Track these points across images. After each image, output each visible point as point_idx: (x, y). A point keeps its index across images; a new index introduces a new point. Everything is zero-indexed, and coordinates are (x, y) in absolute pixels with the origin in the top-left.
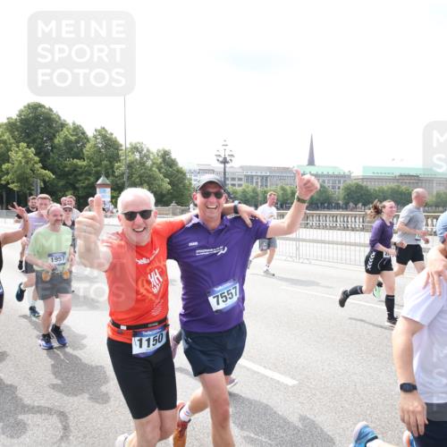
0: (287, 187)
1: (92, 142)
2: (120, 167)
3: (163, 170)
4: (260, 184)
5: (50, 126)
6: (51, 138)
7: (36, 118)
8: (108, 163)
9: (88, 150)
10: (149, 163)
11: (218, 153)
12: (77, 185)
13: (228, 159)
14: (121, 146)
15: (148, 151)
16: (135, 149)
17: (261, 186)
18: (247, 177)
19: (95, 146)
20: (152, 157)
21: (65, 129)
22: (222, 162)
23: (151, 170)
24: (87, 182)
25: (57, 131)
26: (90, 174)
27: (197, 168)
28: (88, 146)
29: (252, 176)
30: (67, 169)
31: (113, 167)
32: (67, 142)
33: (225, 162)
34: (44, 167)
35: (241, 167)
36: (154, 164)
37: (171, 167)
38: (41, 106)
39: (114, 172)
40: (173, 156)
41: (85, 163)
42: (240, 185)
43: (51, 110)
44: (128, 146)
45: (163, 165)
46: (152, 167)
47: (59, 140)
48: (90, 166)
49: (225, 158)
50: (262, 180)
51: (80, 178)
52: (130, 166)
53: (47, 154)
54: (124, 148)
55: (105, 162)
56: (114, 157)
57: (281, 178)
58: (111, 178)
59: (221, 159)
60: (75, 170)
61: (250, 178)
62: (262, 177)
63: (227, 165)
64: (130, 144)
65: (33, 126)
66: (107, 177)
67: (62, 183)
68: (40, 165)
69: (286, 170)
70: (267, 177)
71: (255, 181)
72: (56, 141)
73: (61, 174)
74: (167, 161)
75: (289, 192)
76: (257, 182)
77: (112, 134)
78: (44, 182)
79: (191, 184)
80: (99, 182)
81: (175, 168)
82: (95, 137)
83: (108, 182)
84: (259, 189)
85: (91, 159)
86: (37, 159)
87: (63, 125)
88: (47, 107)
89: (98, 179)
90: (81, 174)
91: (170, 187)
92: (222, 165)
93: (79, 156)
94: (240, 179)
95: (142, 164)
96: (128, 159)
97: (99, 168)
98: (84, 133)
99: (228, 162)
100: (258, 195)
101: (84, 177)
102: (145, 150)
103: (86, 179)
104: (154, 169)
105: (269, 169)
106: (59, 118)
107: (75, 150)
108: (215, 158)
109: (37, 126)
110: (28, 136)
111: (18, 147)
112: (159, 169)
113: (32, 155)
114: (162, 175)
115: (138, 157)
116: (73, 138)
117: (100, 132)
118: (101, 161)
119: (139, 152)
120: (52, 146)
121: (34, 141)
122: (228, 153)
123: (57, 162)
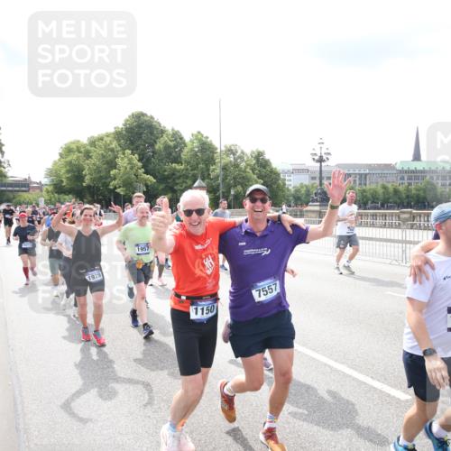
0: (389, 186)
1: (189, 147)
2: (213, 170)
3: (256, 172)
4: (358, 182)
5: (152, 133)
6: (152, 145)
7: (139, 126)
8: (204, 166)
9: (185, 154)
10: (243, 165)
11: (314, 152)
12: (175, 188)
13: (325, 158)
14: (216, 149)
15: (243, 152)
16: (230, 151)
17: (360, 184)
19: (192, 150)
20: (246, 159)
21: (164, 136)
22: (318, 161)
23: (245, 172)
24: (184, 185)
25: (157, 138)
26: (187, 177)
27: (291, 168)
28: (186, 150)
29: (350, 175)
30: (166, 173)
31: (208, 170)
32: (167, 147)
33: (321, 160)
34: (146, 173)
35: (338, 166)
36: (248, 165)
37: (264, 167)
38: (143, 115)
39: (209, 175)
40: (267, 157)
41: (182, 167)
43: (152, 117)
44: (223, 149)
45: (256, 166)
46: (246, 168)
47: (159, 146)
48: (187, 169)
49: (321, 157)
50: (360, 179)
51: (177, 181)
52: (224, 168)
53: (148, 160)
54: (219, 151)
55: (201, 166)
56: (210, 161)
57: (382, 176)
58: (207, 180)
59: (317, 158)
60: (174, 174)
62: (361, 175)
63: (323, 164)
64: (225, 147)
65: (137, 134)
66: (203, 180)
67: (161, 187)
68: (143, 170)
69: (388, 166)
70: (366, 175)
72: (157, 147)
73: (162, 179)
74: (261, 163)
75: (391, 189)
76: (355, 181)
77: (207, 138)
78: (147, 186)
79: (285, 184)
80: (196, 184)
81: (268, 169)
82: (191, 141)
83: (204, 184)
85: (188, 163)
86: (140, 164)
87: (163, 132)
88: (149, 115)
89: (194, 182)
90: (179, 178)
92: (318, 164)
93: (177, 160)
95: (236, 166)
96: (223, 161)
97: (195, 172)
98: (181, 138)
99: (324, 161)
101: (181, 180)
102: (239, 152)
103: (184, 182)
104: (248, 170)
105: (369, 166)
106: (160, 125)
107: (174, 154)
108: (311, 157)
109: (140, 133)
110: (132, 143)
111: (124, 154)
112: (253, 170)
113: (136, 161)
114: (255, 176)
115: (232, 159)
116: (172, 144)
117: (197, 136)
118: (197, 164)
119: (234, 154)
120: (153, 152)
121: (137, 148)
122: (324, 151)
123: (157, 167)
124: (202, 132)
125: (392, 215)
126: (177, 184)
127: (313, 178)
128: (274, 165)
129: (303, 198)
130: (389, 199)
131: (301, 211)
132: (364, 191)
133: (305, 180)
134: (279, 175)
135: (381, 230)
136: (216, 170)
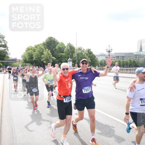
0: (132, 60)
1: (66, 48)
2: (74, 55)
3: (88, 56)
4: (121, 59)
5: (54, 43)
6: (55, 47)
7: (51, 41)
8: (71, 54)
9: (65, 50)
10: (84, 53)
11: (107, 49)
12: (62, 61)
13: (110, 51)
14: (75, 48)
15: (84, 49)
16: (80, 49)
17: (122, 59)
18: (117, 56)
19: (67, 49)
20: (85, 51)
21: (59, 44)
22: (108, 52)
23: (84, 55)
24: (65, 60)
25: (57, 45)
26: (66, 58)
27: (99, 54)
28: (65, 49)
29: (119, 56)
30: (59, 56)
31: (73, 55)
32: (59, 48)
33: (109, 52)
34: (53, 56)
35: (115, 53)
36: (85, 53)
37: (91, 54)
38: (52, 38)
39: (73, 57)
40: (91, 51)
41: (64, 54)
42: (114, 60)
43: (55, 39)
44: (77, 48)
45: (88, 54)
46: (84, 54)
47: (57, 48)
48: (66, 55)
49: (109, 51)
50: (122, 58)
51: (63, 59)
52: (78, 55)
53: (54, 52)
54: (76, 49)
55: (70, 54)
56: (73, 52)
57: (129, 56)
58: (72, 58)
59: (108, 51)
60: (62, 57)
61: (118, 57)
62: (122, 56)
63: (110, 53)
64: (78, 47)
65: (50, 44)
66: (71, 58)
67: (58, 60)
68: (52, 55)
69: (131, 53)
70: (124, 56)
71: (119, 58)
72: (56, 48)
73: (58, 58)
74: (90, 53)
75: (132, 61)
76: (120, 58)
77: (72, 45)
78: (53, 60)
79: (97, 60)
80: (68, 60)
81: (92, 55)
82: (67, 46)
83: (71, 60)
84: (121, 61)
85: (66, 53)
86: (51, 53)
87: (58, 43)
88: (54, 38)
89: (68, 59)
90: (63, 58)
91: (90, 61)
92: (108, 53)
93: (63, 52)
94: (114, 57)
95: (82, 54)
96: (77, 52)
97: (68, 56)
98: (64, 45)
99: (110, 52)
100: (120, 63)
101: (64, 58)
102: (83, 49)
104: (85, 55)
105: (125, 53)
106: (57, 41)
107: (62, 50)
108: (106, 51)
109: (51, 44)
110: (48, 47)
111: (46, 50)
112: (87, 55)
113: (49, 53)
114: (88, 57)
115: (80, 52)
116: (61, 47)
117: (69, 44)
118: (69, 53)
119: (81, 50)
120: (55, 49)
121: (50, 48)
122: (110, 49)
123: (56, 54)
124: (70, 43)
125: (133, 69)
126: (63, 60)
127: (107, 58)
128: (94, 54)
129: (103, 64)
130: (131, 64)
131: (103, 68)
132: (123, 61)
133: (104, 58)
134: (95, 57)
135: (129, 74)
136: (75, 55)
